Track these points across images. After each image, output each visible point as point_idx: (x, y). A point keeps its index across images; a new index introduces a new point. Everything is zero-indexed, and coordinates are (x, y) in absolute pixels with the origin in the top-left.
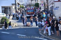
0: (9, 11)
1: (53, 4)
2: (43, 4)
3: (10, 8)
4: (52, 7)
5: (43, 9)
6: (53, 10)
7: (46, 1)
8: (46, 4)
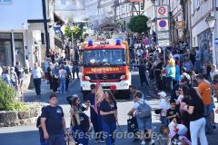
0: (15, 53)
1: (209, 18)
2: (167, 21)
3: (22, 40)
4: (205, 32)
5: (168, 44)
6: (213, 48)
7: (180, 7)
8: (180, 18)
